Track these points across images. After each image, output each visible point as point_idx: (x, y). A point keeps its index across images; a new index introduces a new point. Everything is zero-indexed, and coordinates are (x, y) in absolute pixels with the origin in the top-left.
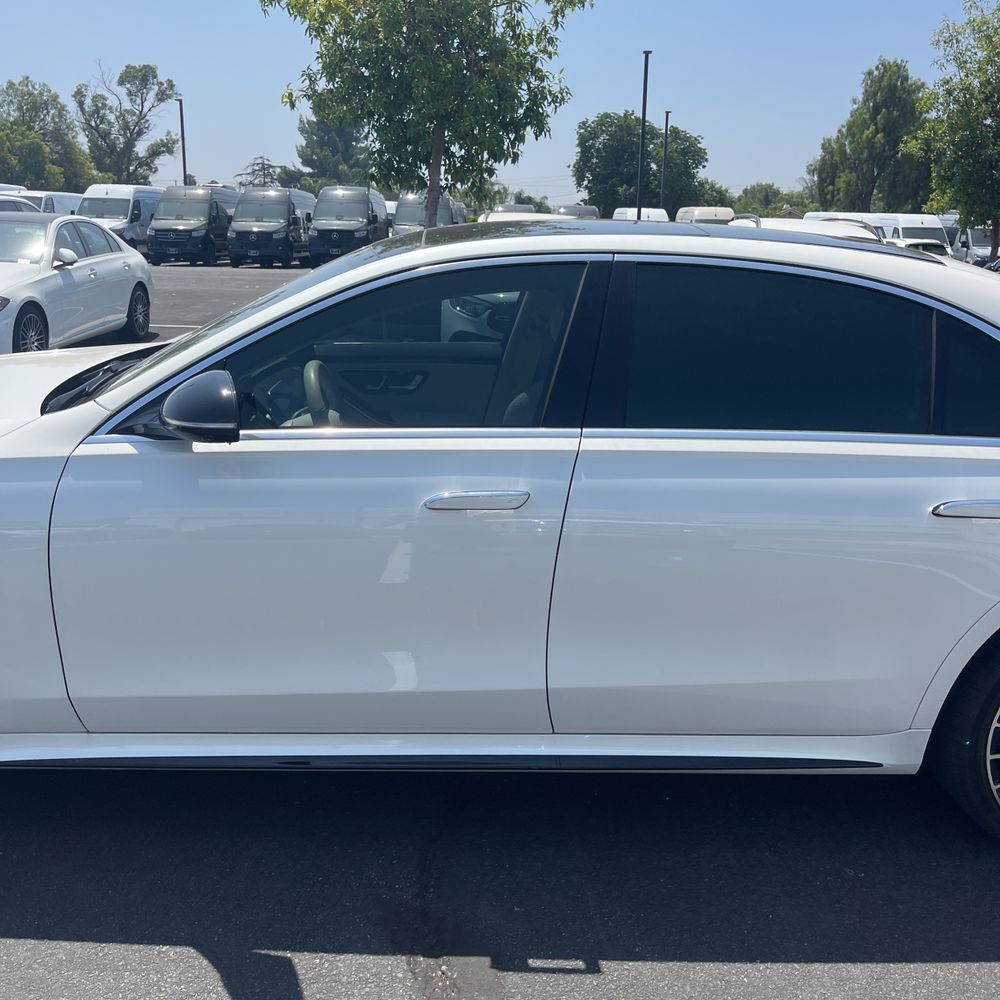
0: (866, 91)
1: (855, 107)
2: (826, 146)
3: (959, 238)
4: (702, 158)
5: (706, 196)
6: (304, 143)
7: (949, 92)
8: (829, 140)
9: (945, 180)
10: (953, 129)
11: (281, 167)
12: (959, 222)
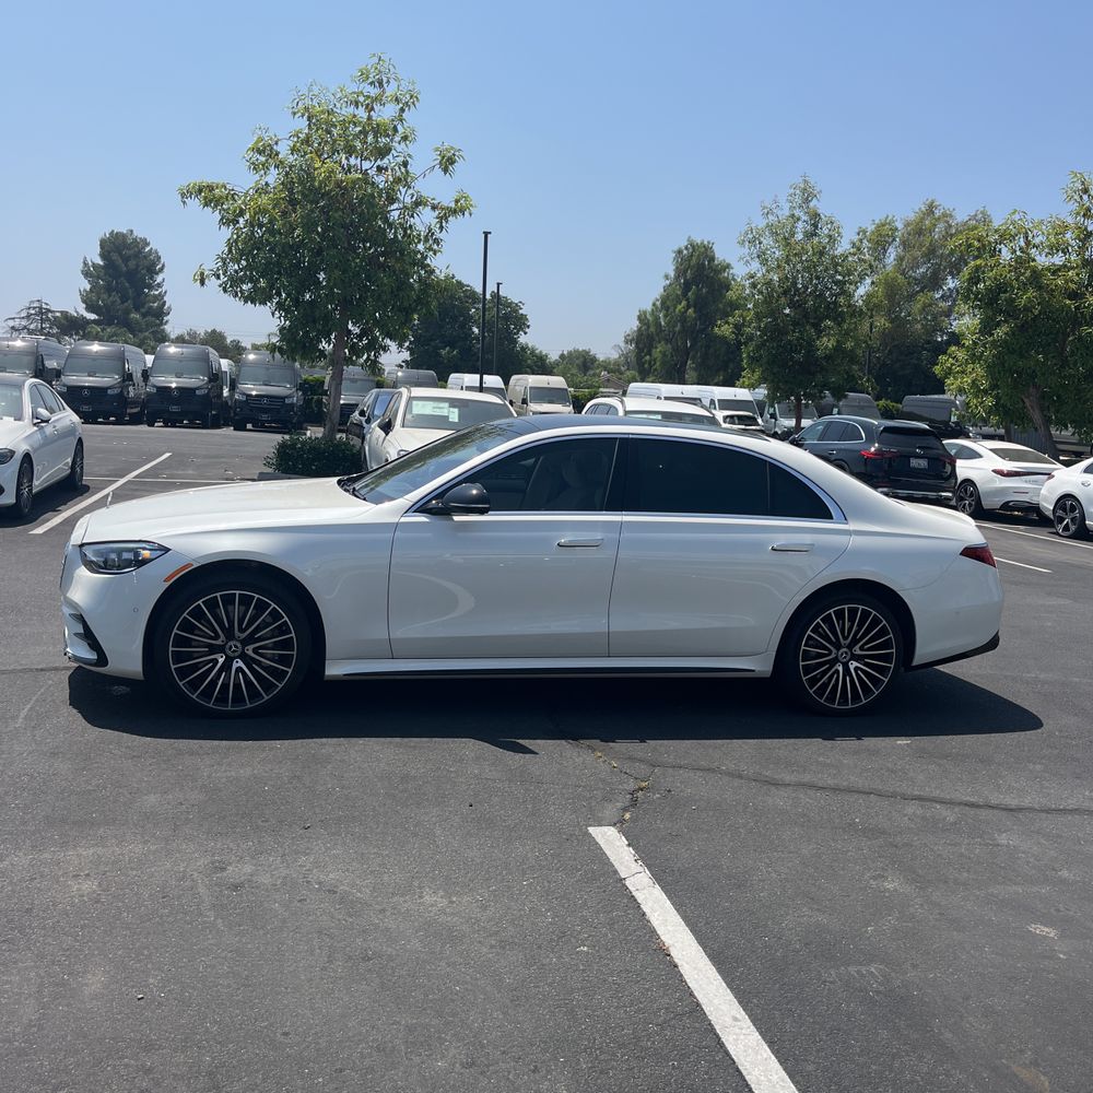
0: (677, 268)
1: (668, 282)
2: (642, 318)
3: (768, 411)
4: (524, 324)
5: (529, 361)
6: (88, 287)
7: (754, 286)
8: (645, 312)
9: (754, 360)
10: (759, 317)
11: (61, 312)
12: (768, 396)
